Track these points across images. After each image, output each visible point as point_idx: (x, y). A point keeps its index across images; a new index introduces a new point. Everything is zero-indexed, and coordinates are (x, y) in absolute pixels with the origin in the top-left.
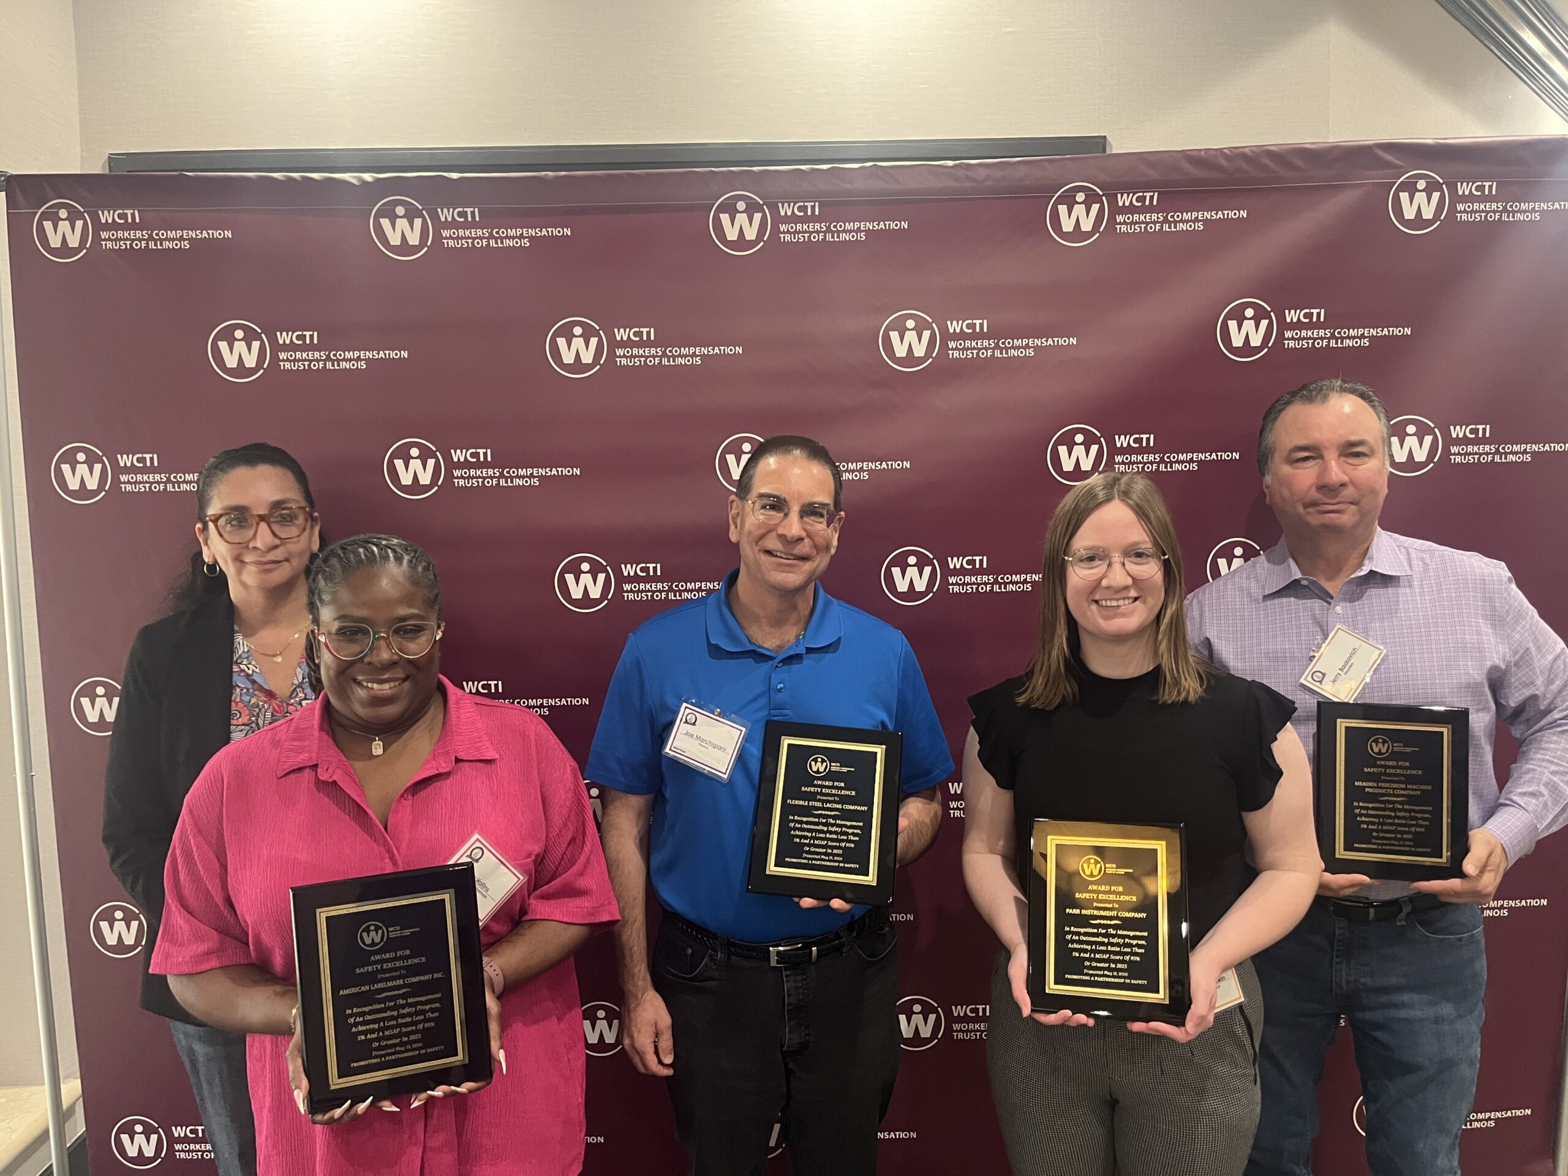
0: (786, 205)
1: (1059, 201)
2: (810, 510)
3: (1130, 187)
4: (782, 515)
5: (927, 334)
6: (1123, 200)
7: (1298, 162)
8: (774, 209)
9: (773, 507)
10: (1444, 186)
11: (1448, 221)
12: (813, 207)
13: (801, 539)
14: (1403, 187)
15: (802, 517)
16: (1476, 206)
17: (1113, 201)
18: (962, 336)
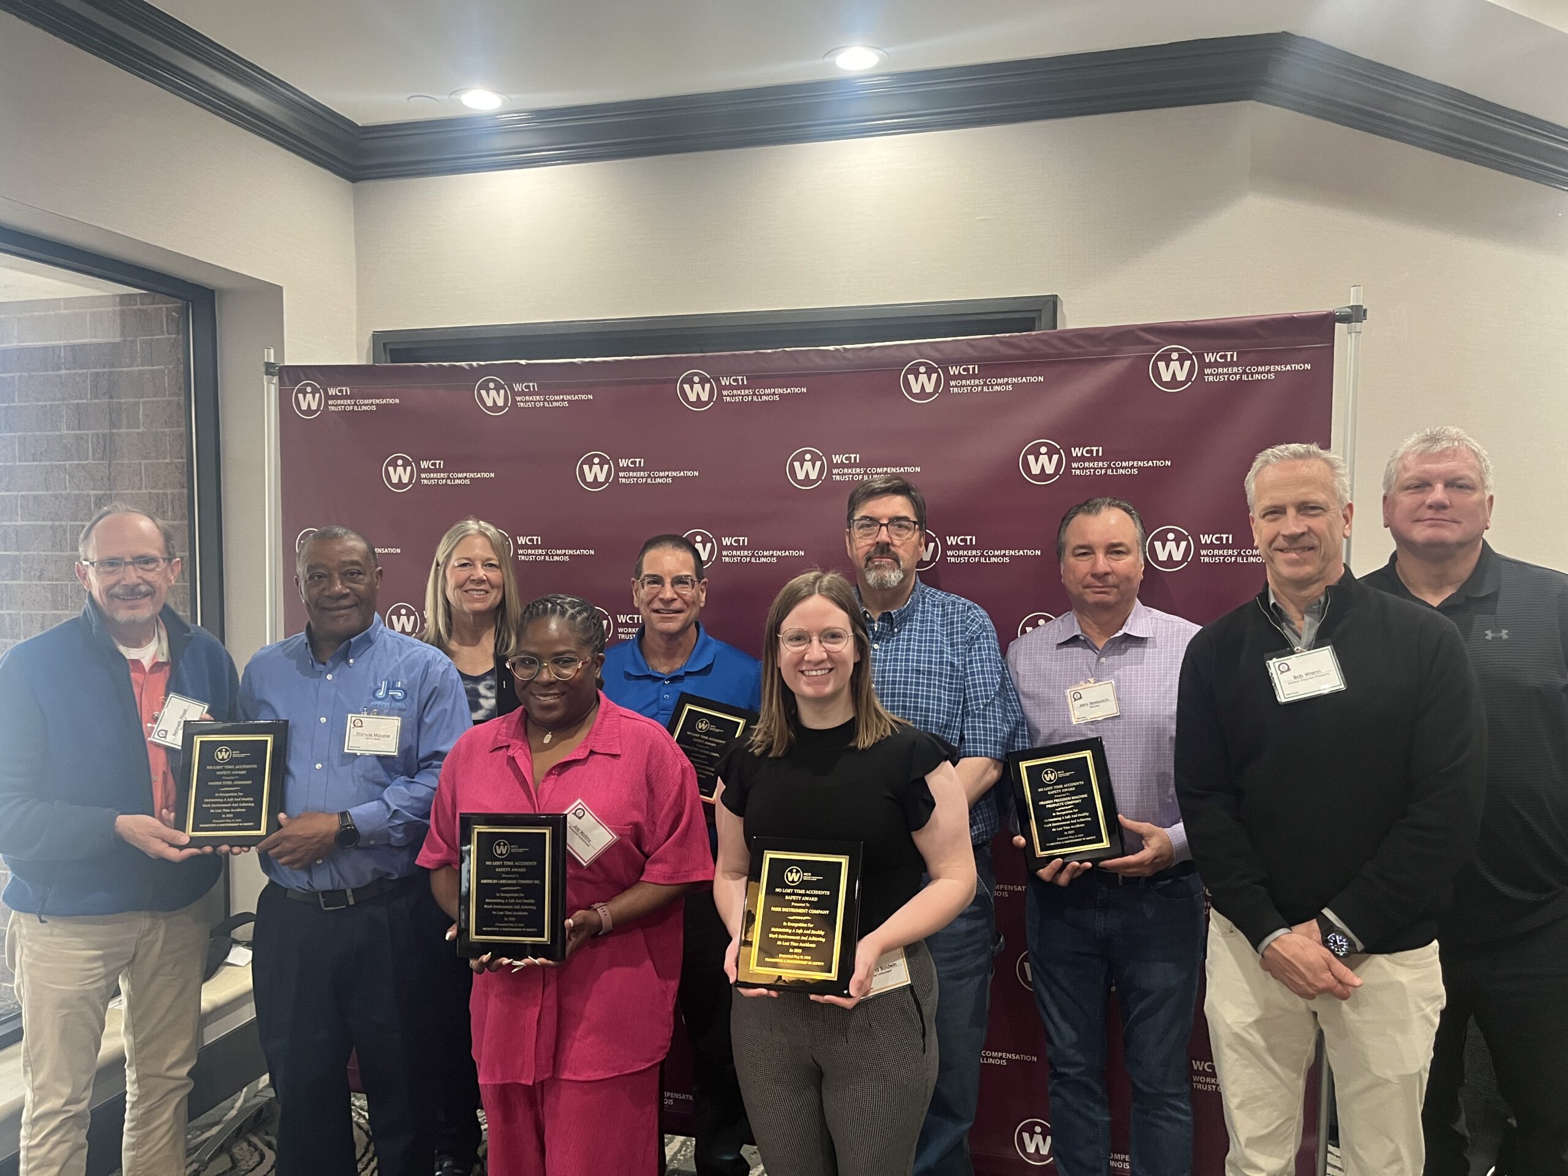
0: (725, 378)
1: (908, 372)
2: (678, 581)
3: (957, 363)
4: (660, 586)
5: (818, 464)
6: (954, 371)
7: (1080, 342)
8: (717, 381)
9: (655, 582)
10: (1193, 356)
11: (1197, 381)
12: (742, 380)
13: (674, 600)
14: (1160, 358)
15: (673, 586)
16: (1220, 370)
17: (946, 372)
18: (842, 465)
